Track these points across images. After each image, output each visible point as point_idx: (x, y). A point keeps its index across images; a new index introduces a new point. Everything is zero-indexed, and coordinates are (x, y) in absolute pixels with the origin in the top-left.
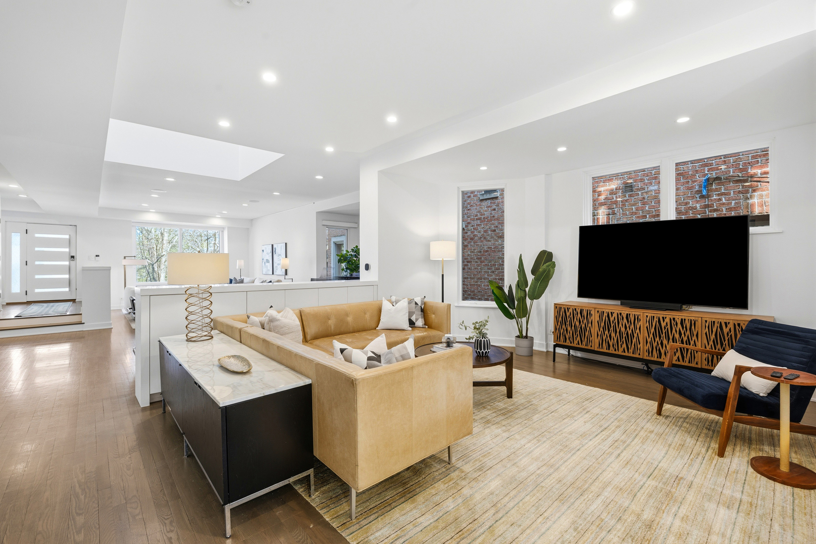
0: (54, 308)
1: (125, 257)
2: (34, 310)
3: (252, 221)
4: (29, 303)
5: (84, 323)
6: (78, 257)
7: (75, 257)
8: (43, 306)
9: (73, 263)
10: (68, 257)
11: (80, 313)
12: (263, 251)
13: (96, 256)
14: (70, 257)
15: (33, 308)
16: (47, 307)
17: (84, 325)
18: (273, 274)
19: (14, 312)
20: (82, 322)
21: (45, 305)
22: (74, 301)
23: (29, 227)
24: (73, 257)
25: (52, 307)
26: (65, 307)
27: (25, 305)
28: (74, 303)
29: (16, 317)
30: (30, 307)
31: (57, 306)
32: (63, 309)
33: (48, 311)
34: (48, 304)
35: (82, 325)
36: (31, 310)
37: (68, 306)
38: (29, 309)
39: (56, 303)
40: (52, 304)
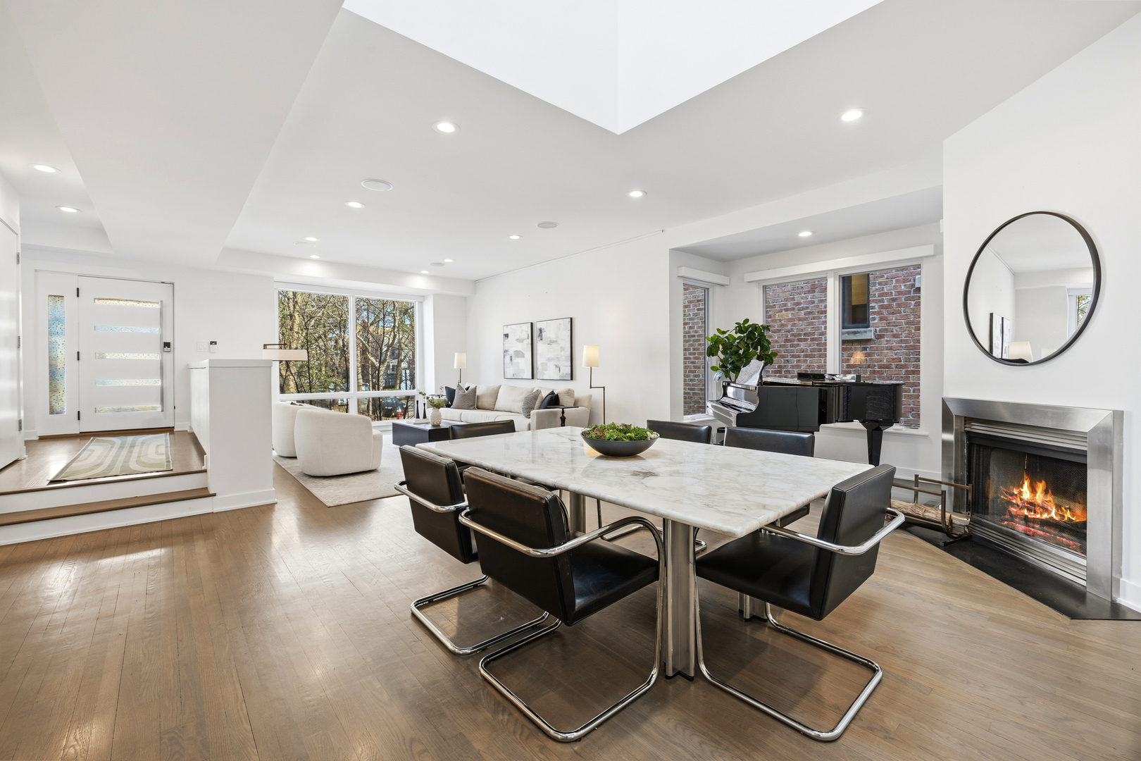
0: (136, 449)
1: (265, 346)
2: (97, 455)
3: (475, 283)
4: (85, 436)
5: (215, 495)
6: (178, 345)
7: (171, 345)
8: (113, 444)
9: (168, 357)
10: (159, 345)
11: (202, 468)
12: (506, 336)
13: (212, 343)
14: (163, 345)
15: (93, 451)
16: (122, 447)
17: (214, 498)
18: (533, 378)
19: (56, 460)
20: (211, 492)
21: (117, 440)
22: (170, 430)
23: (84, 284)
24: (167, 345)
25: (133, 446)
26: (158, 446)
27: (78, 441)
28: (172, 436)
29: (52, 482)
30: (87, 447)
31: (143, 443)
32: (157, 453)
33: (127, 461)
34: (123, 438)
35: (210, 498)
36: (89, 456)
37: (164, 442)
38: (86, 453)
39: (138, 436)
40: (130, 439)
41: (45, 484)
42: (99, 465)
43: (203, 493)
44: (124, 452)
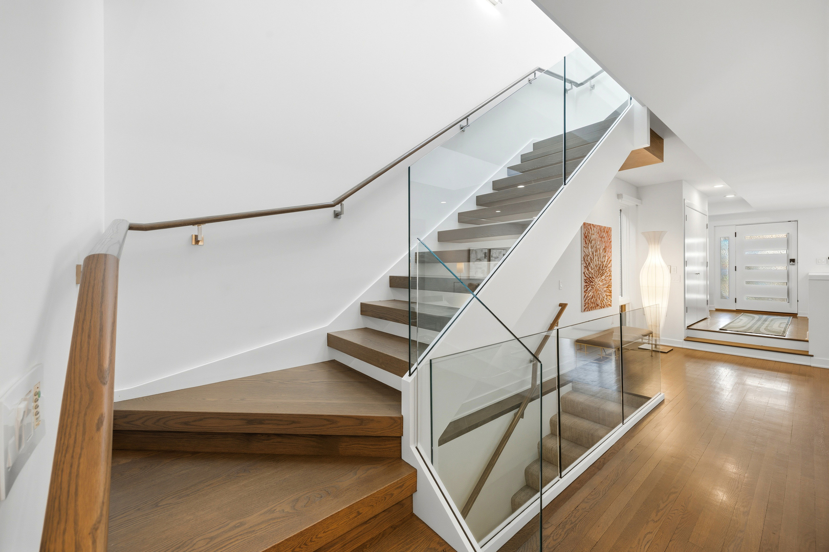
0: (767, 323)
2: (744, 321)
4: (738, 311)
5: (812, 356)
6: (800, 261)
7: (796, 261)
8: (754, 318)
9: (793, 268)
10: (786, 261)
11: (806, 339)
14: (789, 261)
15: (742, 320)
16: (758, 320)
17: (812, 358)
19: (724, 321)
20: (810, 354)
21: (757, 317)
22: (794, 315)
23: (739, 230)
24: (793, 261)
25: (765, 320)
26: (781, 323)
27: (735, 314)
28: (794, 319)
29: (720, 329)
30: (739, 317)
31: (772, 320)
32: (779, 327)
33: (759, 327)
34: (761, 316)
35: (809, 357)
36: (740, 321)
37: (786, 322)
38: (738, 320)
39: (770, 316)
40: (765, 317)
41: (718, 330)
42: (744, 327)
43: (805, 354)
44: (759, 323)
